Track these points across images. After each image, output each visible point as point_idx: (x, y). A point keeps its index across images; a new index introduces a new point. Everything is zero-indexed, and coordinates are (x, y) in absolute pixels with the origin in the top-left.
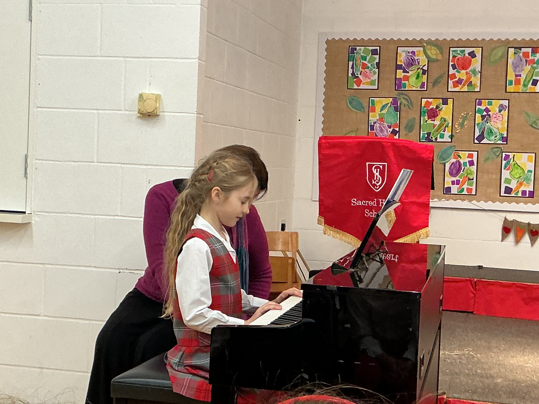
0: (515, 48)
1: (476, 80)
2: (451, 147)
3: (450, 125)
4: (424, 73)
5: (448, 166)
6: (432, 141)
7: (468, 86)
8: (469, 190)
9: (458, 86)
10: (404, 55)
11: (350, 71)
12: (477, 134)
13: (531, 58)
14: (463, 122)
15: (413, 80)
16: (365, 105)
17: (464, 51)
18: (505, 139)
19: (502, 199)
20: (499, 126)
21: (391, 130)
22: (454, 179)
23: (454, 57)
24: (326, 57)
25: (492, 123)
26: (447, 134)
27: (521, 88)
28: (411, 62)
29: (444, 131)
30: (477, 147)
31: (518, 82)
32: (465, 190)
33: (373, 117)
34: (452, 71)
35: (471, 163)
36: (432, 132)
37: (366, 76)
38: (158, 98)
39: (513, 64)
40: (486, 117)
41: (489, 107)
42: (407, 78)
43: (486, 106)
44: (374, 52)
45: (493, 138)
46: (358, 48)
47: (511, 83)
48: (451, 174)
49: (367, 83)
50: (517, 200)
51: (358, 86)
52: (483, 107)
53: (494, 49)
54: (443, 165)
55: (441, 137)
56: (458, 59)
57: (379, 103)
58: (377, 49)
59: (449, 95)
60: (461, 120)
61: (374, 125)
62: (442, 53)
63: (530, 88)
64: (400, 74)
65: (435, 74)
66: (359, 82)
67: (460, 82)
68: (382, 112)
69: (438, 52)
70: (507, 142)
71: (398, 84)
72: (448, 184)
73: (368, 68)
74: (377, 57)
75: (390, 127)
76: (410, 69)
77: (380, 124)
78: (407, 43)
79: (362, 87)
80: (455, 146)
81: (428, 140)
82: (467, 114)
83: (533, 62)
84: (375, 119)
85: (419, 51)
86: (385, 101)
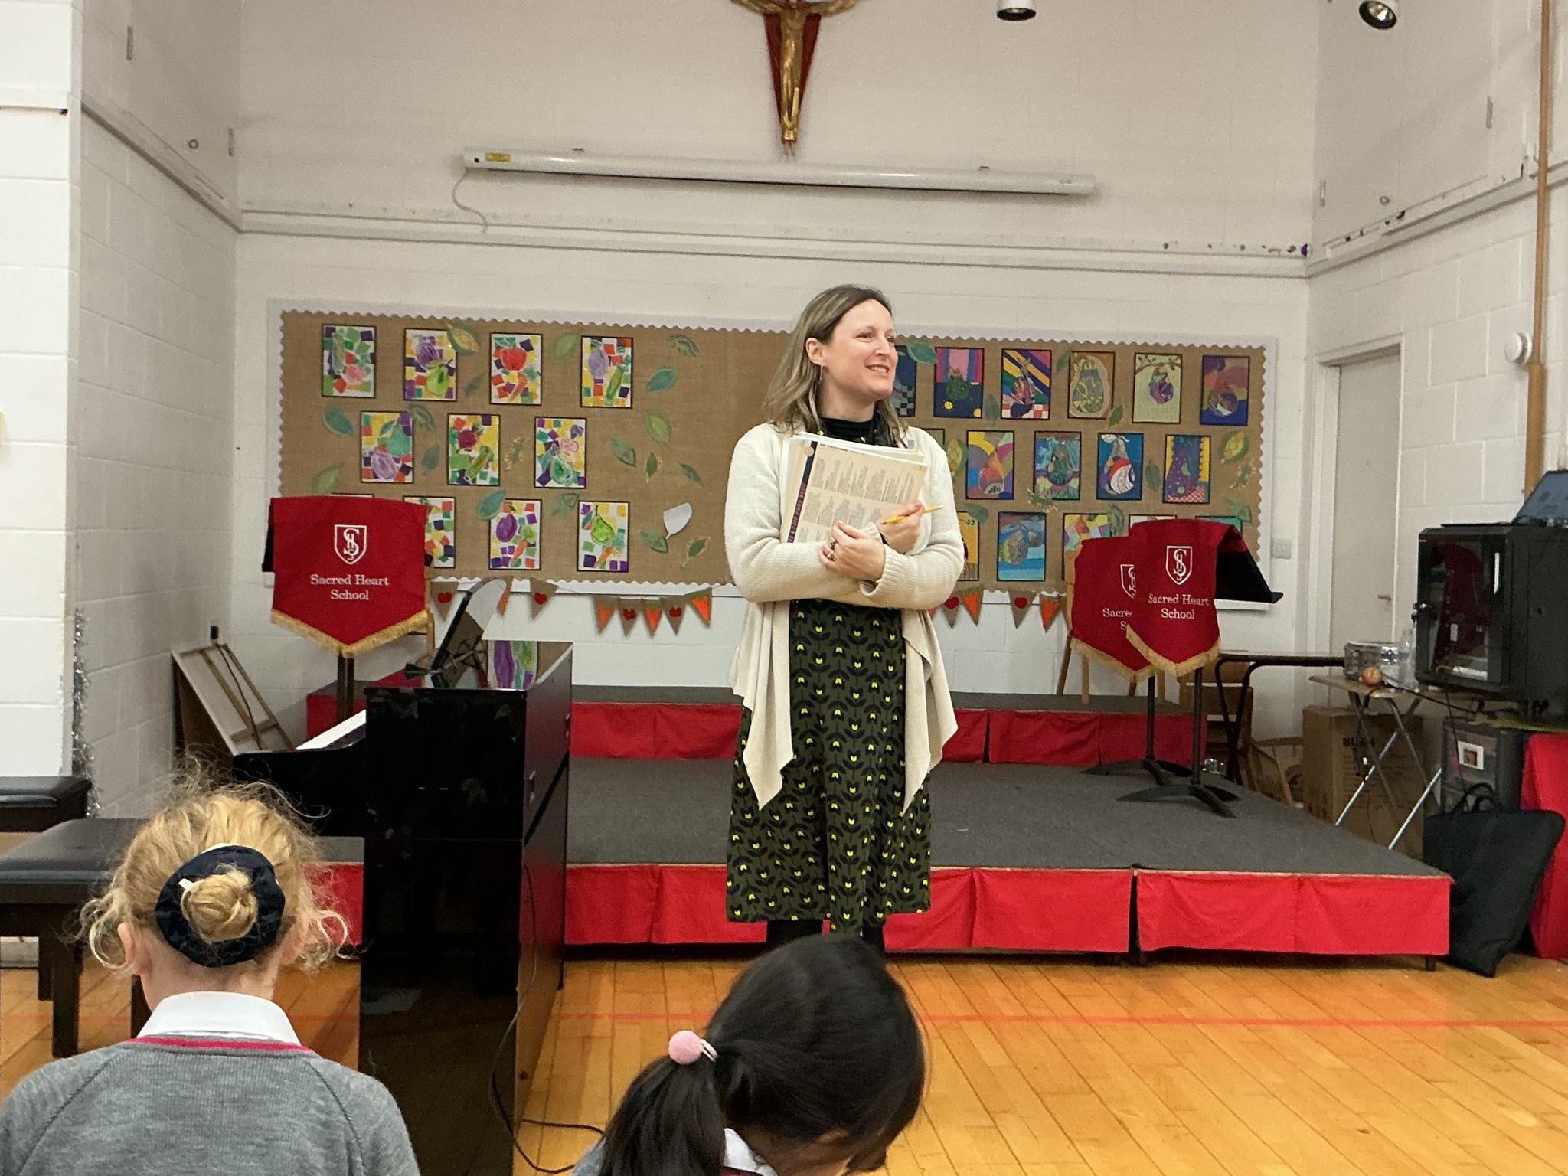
0: (593, 337)
1: (534, 386)
2: (499, 493)
3: (496, 457)
4: (451, 371)
5: (494, 523)
6: (468, 484)
7: (521, 395)
8: (530, 562)
9: (506, 395)
10: (416, 342)
12: (539, 472)
13: (617, 354)
14: (517, 454)
15: (433, 383)
16: (354, 422)
17: (514, 339)
18: (583, 481)
19: (581, 575)
20: (574, 460)
21: (399, 465)
22: (506, 545)
23: (498, 348)
24: (282, 342)
25: (562, 455)
26: (493, 473)
27: (603, 400)
28: (429, 355)
29: (487, 467)
30: (539, 493)
31: (598, 392)
32: (523, 563)
33: (367, 442)
34: (495, 371)
35: (532, 519)
36: (467, 468)
37: (353, 376)
39: (590, 362)
40: (552, 446)
41: (556, 429)
42: (422, 381)
43: (551, 428)
44: (366, 336)
45: (563, 479)
46: (338, 328)
47: (588, 392)
48: (501, 537)
49: (357, 388)
50: (603, 576)
51: (341, 391)
52: (547, 431)
53: (560, 338)
54: (487, 524)
55: (482, 478)
56: (505, 352)
57: (378, 420)
58: (370, 332)
59: (492, 410)
60: (513, 451)
61: (369, 458)
62: (478, 341)
63: (618, 402)
64: (411, 373)
65: (468, 375)
66: (342, 386)
67: (507, 389)
68: (384, 436)
69: (472, 339)
70: (585, 484)
71: (409, 390)
72: (496, 554)
73: (356, 361)
74: (371, 344)
75: (397, 460)
76: (428, 365)
77: (381, 455)
78: (421, 324)
79: (347, 393)
80: (504, 492)
81: (462, 482)
82: (522, 441)
83: (620, 360)
84: (372, 448)
85: (441, 337)
86: (386, 418)
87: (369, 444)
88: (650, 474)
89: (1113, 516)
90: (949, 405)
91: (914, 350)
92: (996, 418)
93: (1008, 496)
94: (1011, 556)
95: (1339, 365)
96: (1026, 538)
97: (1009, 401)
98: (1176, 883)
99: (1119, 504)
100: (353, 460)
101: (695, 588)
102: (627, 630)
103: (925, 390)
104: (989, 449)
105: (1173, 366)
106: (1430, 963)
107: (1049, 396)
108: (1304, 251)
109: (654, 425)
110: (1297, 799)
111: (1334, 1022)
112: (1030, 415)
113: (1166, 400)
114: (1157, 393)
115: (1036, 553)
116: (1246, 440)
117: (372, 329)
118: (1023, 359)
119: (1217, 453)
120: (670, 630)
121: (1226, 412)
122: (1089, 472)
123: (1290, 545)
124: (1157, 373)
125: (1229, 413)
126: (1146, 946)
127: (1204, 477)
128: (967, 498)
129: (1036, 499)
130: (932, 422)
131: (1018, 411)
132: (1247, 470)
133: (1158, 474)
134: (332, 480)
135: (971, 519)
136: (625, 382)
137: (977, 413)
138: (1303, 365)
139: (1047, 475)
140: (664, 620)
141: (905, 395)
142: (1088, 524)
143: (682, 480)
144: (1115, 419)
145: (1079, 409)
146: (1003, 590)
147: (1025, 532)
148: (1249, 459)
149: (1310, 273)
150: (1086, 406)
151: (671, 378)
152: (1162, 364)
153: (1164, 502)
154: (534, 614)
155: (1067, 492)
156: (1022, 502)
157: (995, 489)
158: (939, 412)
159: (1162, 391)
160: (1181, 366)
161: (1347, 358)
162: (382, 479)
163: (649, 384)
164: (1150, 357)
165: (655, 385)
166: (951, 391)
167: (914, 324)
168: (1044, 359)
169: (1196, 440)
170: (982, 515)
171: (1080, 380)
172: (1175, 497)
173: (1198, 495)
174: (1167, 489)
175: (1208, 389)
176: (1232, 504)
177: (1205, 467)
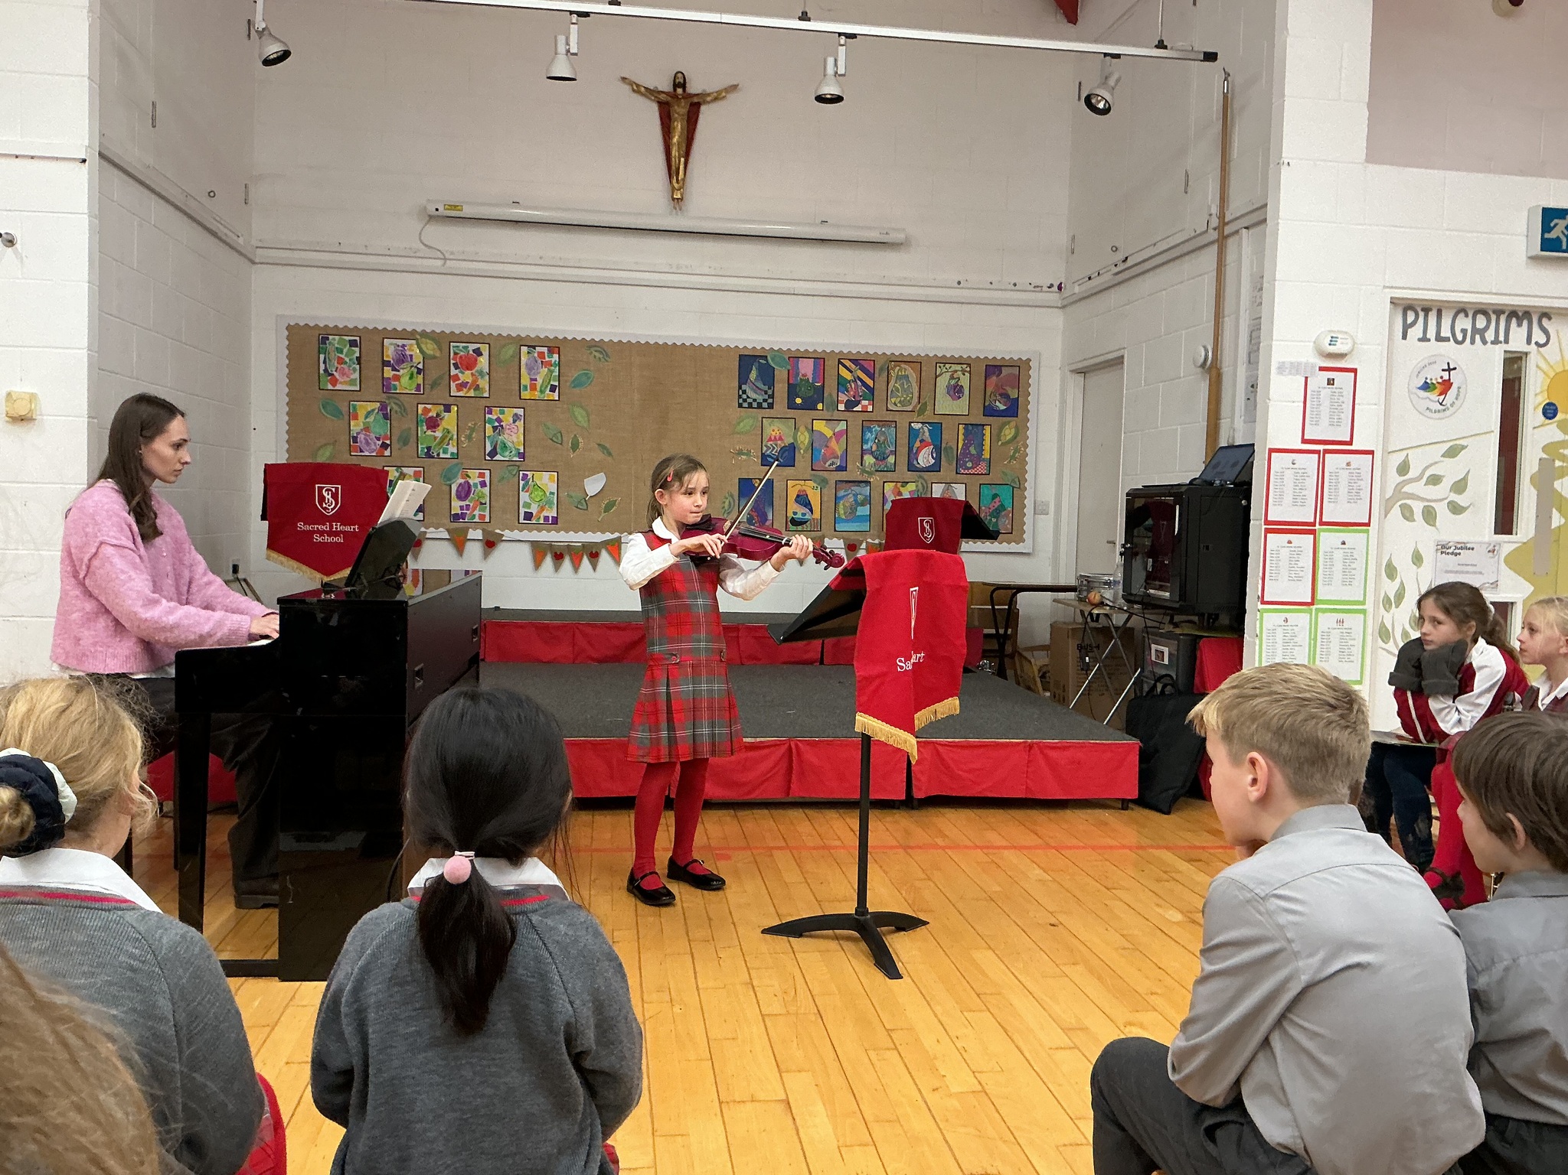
0: (529, 346)
1: (484, 383)
2: (457, 464)
3: (455, 437)
4: (419, 371)
5: (454, 488)
6: (433, 457)
7: (475, 390)
8: (482, 517)
9: (463, 390)
10: (392, 348)
11: (322, 367)
12: (489, 449)
13: (547, 359)
14: (471, 435)
15: (405, 380)
16: (345, 410)
17: (467, 347)
18: (522, 455)
19: (521, 527)
20: (515, 440)
21: (380, 443)
22: (463, 503)
23: (455, 354)
24: (288, 347)
25: (506, 436)
26: (452, 449)
27: (537, 394)
28: (402, 358)
29: (448, 444)
30: (490, 465)
31: (533, 388)
32: (477, 517)
33: (355, 426)
34: (453, 372)
35: (483, 484)
36: (433, 445)
37: (343, 374)
38: (33, 397)
39: (527, 365)
40: (498, 429)
41: (501, 416)
42: (397, 378)
43: (496, 414)
44: (353, 344)
45: (507, 453)
46: (331, 337)
47: (525, 387)
48: (460, 498)
49: (345, 383)
50: (539, 527)
51: (334, 385)
52: (495, 417)
53: (504, 346)
54: (448, 488)
55: (444, 452)
56: (461, 357)
57: (363, 408)
58: (356, 340)
59: (451, 400)
60: (468, 432)
61: (357, 437)
62: (440, 348)
63: (549, 396)
64: (388, 372)
65: (433, 374)
66: (334, 382)
67: (462, 386)
68: (368, 420)
69: (436, 346)
70: (524, 459)
71: (386, 385)
72: (456, 510)
73: (346, 363)
74: (357, 349)
75: (378, 439)
76: (402, 366)
77: (365, 435)
78: (395, 334)
79: (338, 387)
80: (462, 464)
81: (429, 455)
82: (475, 424)
83: (550, 364)
84: (358, 429)
85: (411, 345)
86: (370, 406)
87: (356, 427)
88: (574, 452)
89: (920, 485)
90: (799, 401)
91: (773, 359)
92: (834, 410)
93: (842, 468)
94: (845, 513)
95: (1083, 372)
96: (856, 500)
97: (843, 397)
98: (940, 748)
99: (926, 475)
100: (344, 438)
101: (608, 536)
102: (557, 568)
103: (781, 389)
104: (829, 433)
105: (963, 372)
106: (1125, 804)
107: (873, 394)
108: (1060, 288)
109: (576, 413)
110: (1045, 690)
111: (1048, 846)
112: (858, 408)
114: (952, 393)
115: (863, 511)
116: (1017, 427)
117: (358, 338)
118: (853, 366)
119: (996, 437)
120: (590, 567)
121: (1002, 407)
122: (903, 450)
123: (1047, 504)
124: (952, 377)
125: (1005, 407)
126: (918, 794)
127: (986, 455)
128: (812, 470)
129: (864, 471)
130: (787, 413)
131: (850, 405)
132: (1017, 450)
133: (952, 453)
134: (328, 454)
135: (815, 485)
136: (554, 381)
137: (820, 406)
138: (1059, 371)
139: (872, 453)
140: (585, 561)
141: (766, 393)
142: (902, 489)
143: (599, 455)
144: (921, 412)
145: (895, 404)
146: (839, 539)
147: (855, 495)
148: (1018, 442)
149: (1065, 303)
150: (900, 402)
151: (589, 378)
152: (956, 371)
153: (957, 473)
154: (486, 555)
155: (886, 466)
156: (853, 473)
157: (832, 463)
158: (792, 406)
159: (956, 391)
160: (970, 372)
161: (1089, 366)
162: (367, 454)
163: (573, 381)
164: (947, 366)
165: (577, 383)
166: (800, 390)
167: (772, 339)
168: (869, 366)
169: (980, 427)
170: (823, 482)
171: (896, 382)
172: (964, 470)
173: (982, 468)
174: (959, 463)
175: (989, 390)
176: (1006, 475)
177: (987, 447)
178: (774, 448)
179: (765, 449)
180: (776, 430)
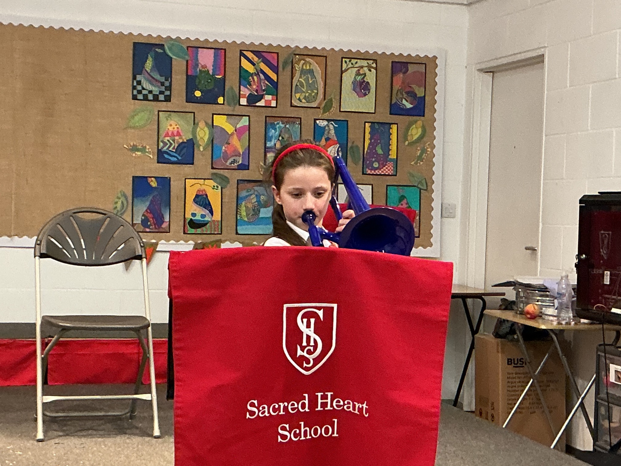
90: (198, 94)
91: (170, 49)
92: (235, 105)
93: (244, 167)
94: (247, 215)
95: (491, 71)
96: (258, 201)
97: (245, 91)
103: (179, 80)
104: (230, 129)
105: (370, 68)
107: (277, 88)
112: (262, 103)
113: (365, 95)
114: (358, 89)
115: (266, 212)
116: (423, 127)
118: (256, 59)
119: (403, 136)
121: (409, 106)
123: (455, 208)
124: (358, 74)
125: (412, 106)
127: (393, 155)
128: (213, 168)
130: (186, 107)
131: (253, 100)
132: (424, 151)
133: (359, 151)
135: (216, 184)
137: (221, 100)
138: (465, 71)
141: (162, 84)
144: (327, 108)
145: (299, 100)
146: (240, 242)
147: (258, 196)
148: (426, 142)
149: (470, 1)
152: (362, 67)
153: (363, 174)
156: (256, 172)
157: (234, 162)
158: (190, 99)
159: (362, 88)
160: (376, 69)
161: (498, 66)
164: (354, 61)
166: (200, 82)
167: (171, 27)
168: (272, 59)
169: (387, 126)
170: (223, 181)
171: (300, 77)
172: (371, 170)
173: (388, 169)
174: (366, 164)
175: (396, 87)
176: (413, 177)
177: (394, 147)
178: (171, 144)
179: (161, 144)
180: (174, 126)
